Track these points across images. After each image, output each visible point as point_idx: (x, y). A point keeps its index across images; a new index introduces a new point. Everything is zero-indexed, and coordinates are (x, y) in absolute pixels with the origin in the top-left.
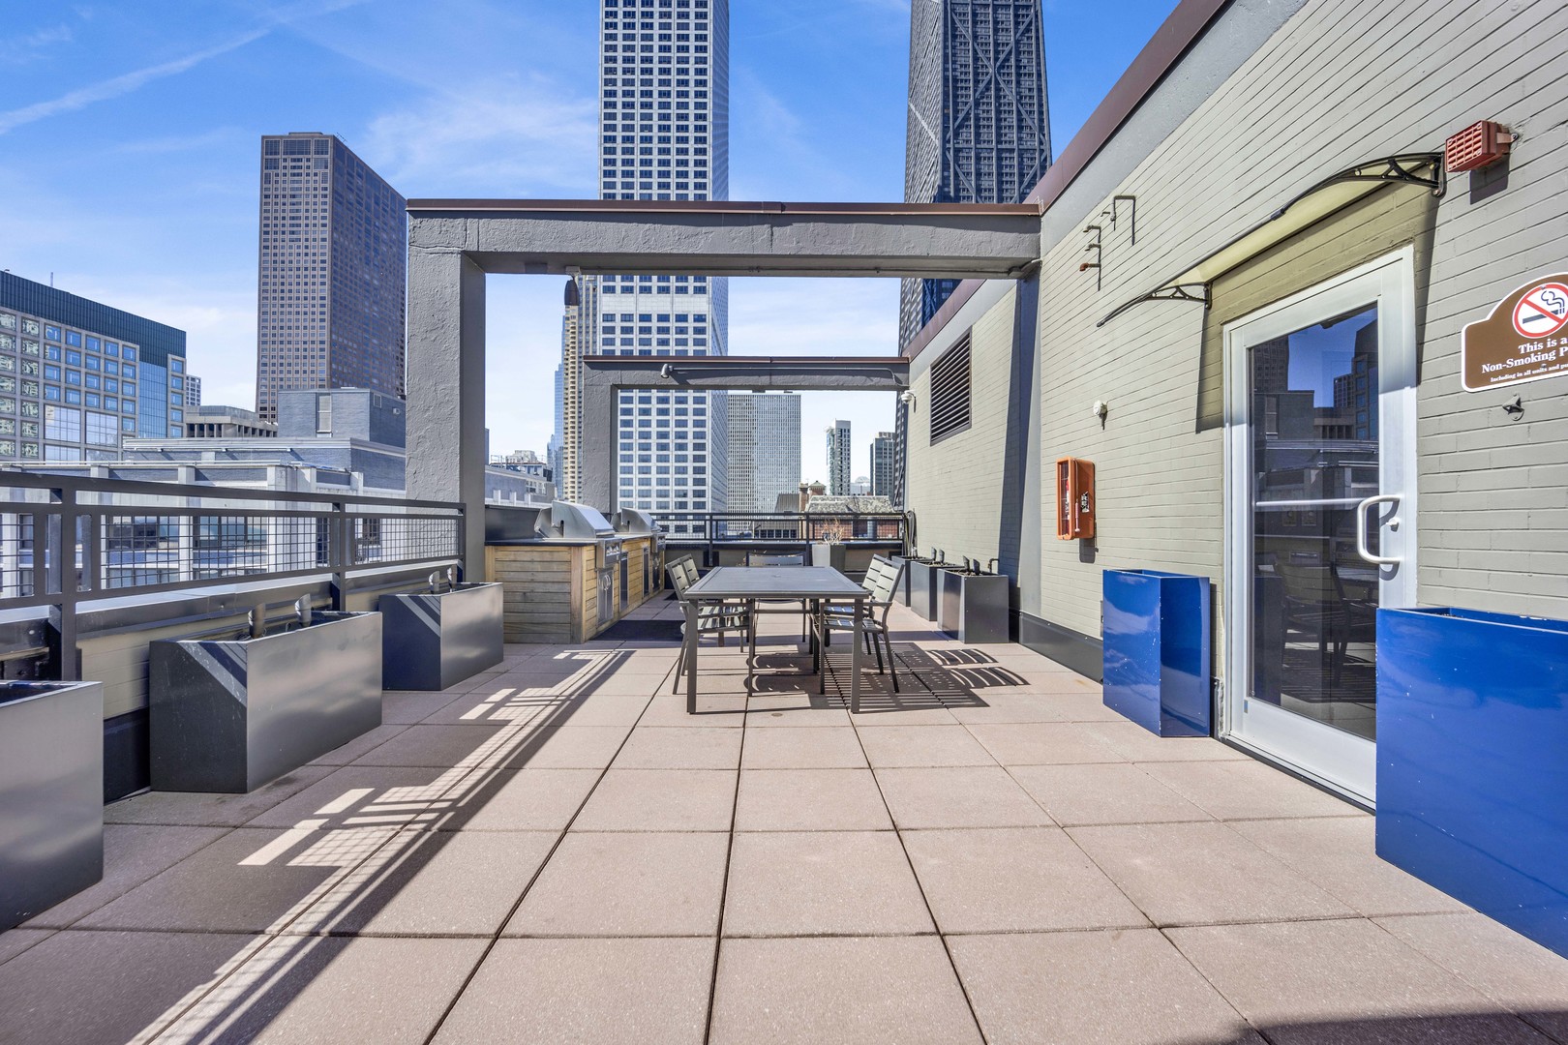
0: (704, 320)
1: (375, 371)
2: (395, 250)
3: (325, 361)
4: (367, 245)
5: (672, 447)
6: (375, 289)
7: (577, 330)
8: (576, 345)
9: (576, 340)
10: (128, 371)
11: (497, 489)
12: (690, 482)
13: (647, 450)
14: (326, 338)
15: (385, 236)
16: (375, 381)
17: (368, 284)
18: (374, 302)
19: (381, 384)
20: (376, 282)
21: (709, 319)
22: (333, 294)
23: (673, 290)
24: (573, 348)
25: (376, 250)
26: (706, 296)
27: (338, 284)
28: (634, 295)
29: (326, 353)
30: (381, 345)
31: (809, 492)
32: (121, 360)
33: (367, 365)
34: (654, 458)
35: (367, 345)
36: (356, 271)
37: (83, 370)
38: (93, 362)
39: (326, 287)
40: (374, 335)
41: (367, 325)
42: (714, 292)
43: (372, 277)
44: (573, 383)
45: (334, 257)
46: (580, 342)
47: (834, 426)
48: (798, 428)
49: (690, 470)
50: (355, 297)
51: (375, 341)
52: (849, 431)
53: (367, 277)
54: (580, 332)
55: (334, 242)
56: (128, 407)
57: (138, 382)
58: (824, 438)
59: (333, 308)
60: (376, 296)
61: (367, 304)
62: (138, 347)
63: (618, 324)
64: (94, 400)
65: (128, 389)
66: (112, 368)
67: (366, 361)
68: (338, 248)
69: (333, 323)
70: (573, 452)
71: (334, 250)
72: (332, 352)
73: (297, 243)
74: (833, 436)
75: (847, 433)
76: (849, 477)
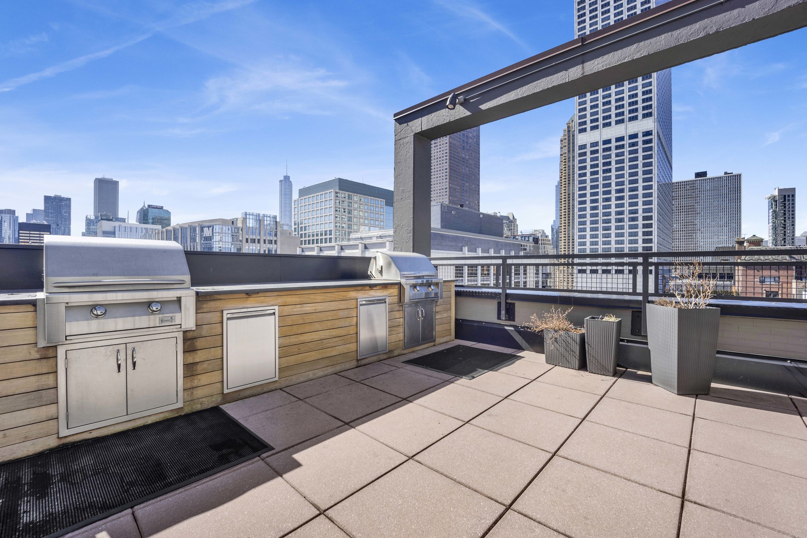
0: (651, 134)
1: (467, 198)
2: (475, 140)
3: (447, 196)
4: (463, 141)
5: (626, 220)
6: (467, 160)
7: (567, 160)
8: (567, 169)
9: (567, 166)
10: (382, 210)
11: (502, 249)
12: (640, 241)
13: (608, 223)
14: (447, 186)
15: (471, 135)
16: (467, 202)
17: (464, 159)
18: (467, 166)
19: (469, 203)
20: (467, 157)
21: (655, 133)
22: (450, 166)
23: (626, 119)
24: (565, 170)
25: (467, 142)
26: (653, 117)
27: (452, 161)
28: (599, 130)
29: (448, 193)
30: (469, 185)
31: (745, 244)
32: (380, 206)
33: (464, 196)
34: (613, 228)
35: (464, 187)
36: (459, 154)
37: (369, 211)
38: (372, 208)
39: (448, 164)
40: (466, 181)
41: (463, 177)
42: (658, 114)
43: (466, 155)
44: (565, 190)
45: (450, 150)
46: (569, 167)
47: (776, 193)
48: (738, 199)
49: (640, 234)
50: (459, 166)
51: (467, 184)
52: (793, 196)
53: (463, 155)
54: (569, 161)
55: (450, 143)
56: (382, 223)
57: (384, 214)
58: (766, 204)
59: (450, 172)
60: (467, 163)
61: (463, 168)
62: (384, 200)
63: (588, 150)
64: (372, 222)
65: (382, 217)
66: (377, 209)
67: (463, 194)
68: (452, 145)
69: (450, 179)
70: (565, 229)
71: (450, 146)
72: (450, 192)
73: (436, 148)
74: (776, 201)
75: (791, 198)
76: (794, 232)
